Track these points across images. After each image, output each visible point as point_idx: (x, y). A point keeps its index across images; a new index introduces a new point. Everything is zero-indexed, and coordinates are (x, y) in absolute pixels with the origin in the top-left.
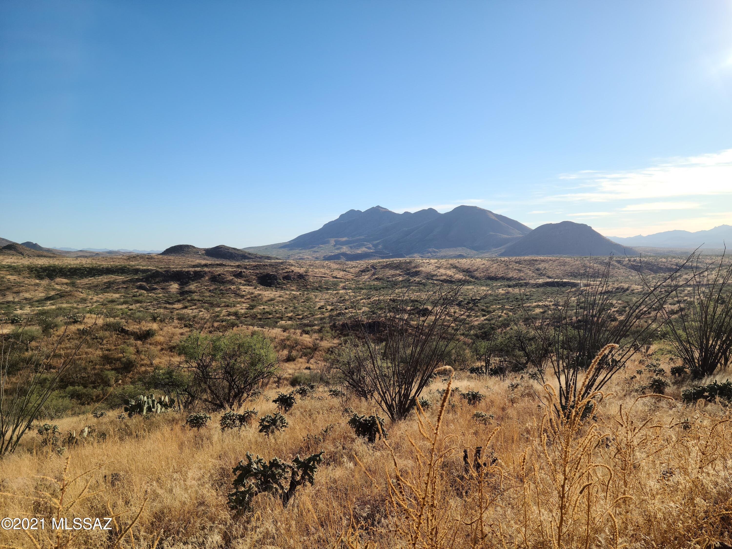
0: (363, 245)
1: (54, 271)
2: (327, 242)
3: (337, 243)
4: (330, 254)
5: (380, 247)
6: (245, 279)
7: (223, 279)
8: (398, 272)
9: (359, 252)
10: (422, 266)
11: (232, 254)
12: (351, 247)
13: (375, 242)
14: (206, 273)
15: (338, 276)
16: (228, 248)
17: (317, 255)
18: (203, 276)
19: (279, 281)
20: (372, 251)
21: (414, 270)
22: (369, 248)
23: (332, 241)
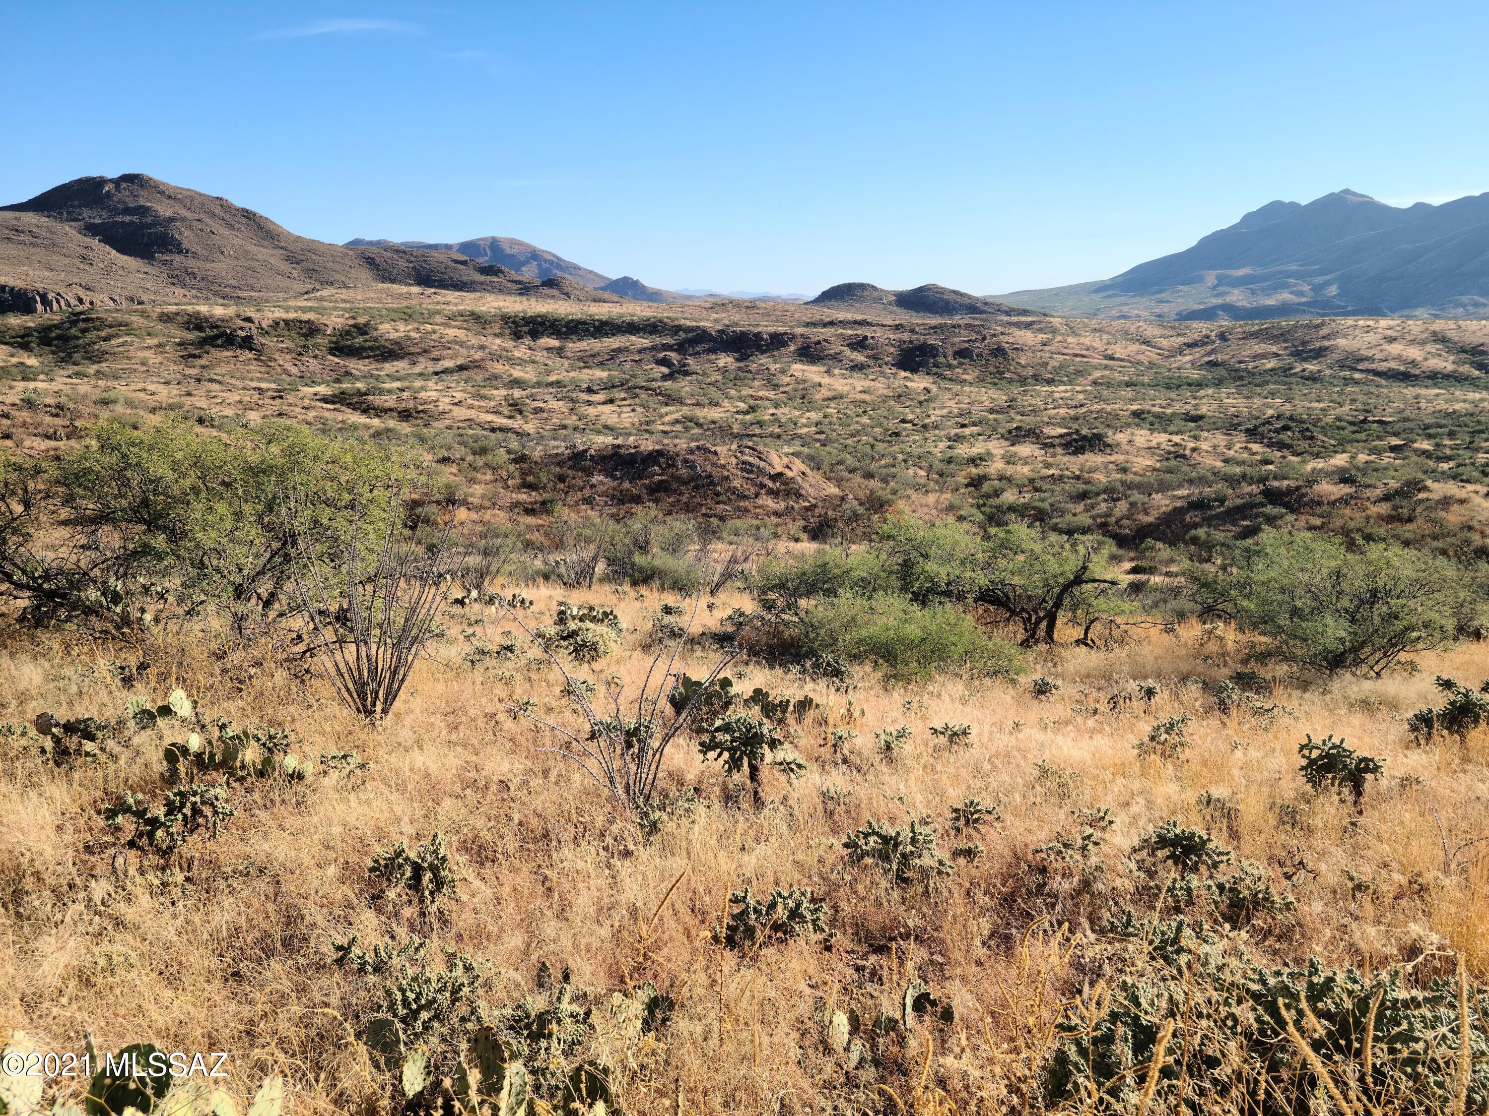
0: (1285, 286)
1: (542, 324)
2: (1200, 279)
3: (1221, 280)
4: (1196, 307)
5: (1333, 290)
6: (870, 353)
7: (823, 351)
8: (1274, 349)
9: (1271, 301)
10: (1345, 336)
11: (947, 302)
12: (1253, 292)
13: (1320, 280)
14: (793, 337)
15: (1117, 356)
16: (943, 291)
17: (1165, 308)
18: (784, 344)
19: (941, 359)
20: (1304, 300)
21: (1318, 345)
22: (1300, 294)
23: (1211, 277)
